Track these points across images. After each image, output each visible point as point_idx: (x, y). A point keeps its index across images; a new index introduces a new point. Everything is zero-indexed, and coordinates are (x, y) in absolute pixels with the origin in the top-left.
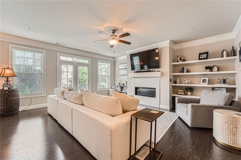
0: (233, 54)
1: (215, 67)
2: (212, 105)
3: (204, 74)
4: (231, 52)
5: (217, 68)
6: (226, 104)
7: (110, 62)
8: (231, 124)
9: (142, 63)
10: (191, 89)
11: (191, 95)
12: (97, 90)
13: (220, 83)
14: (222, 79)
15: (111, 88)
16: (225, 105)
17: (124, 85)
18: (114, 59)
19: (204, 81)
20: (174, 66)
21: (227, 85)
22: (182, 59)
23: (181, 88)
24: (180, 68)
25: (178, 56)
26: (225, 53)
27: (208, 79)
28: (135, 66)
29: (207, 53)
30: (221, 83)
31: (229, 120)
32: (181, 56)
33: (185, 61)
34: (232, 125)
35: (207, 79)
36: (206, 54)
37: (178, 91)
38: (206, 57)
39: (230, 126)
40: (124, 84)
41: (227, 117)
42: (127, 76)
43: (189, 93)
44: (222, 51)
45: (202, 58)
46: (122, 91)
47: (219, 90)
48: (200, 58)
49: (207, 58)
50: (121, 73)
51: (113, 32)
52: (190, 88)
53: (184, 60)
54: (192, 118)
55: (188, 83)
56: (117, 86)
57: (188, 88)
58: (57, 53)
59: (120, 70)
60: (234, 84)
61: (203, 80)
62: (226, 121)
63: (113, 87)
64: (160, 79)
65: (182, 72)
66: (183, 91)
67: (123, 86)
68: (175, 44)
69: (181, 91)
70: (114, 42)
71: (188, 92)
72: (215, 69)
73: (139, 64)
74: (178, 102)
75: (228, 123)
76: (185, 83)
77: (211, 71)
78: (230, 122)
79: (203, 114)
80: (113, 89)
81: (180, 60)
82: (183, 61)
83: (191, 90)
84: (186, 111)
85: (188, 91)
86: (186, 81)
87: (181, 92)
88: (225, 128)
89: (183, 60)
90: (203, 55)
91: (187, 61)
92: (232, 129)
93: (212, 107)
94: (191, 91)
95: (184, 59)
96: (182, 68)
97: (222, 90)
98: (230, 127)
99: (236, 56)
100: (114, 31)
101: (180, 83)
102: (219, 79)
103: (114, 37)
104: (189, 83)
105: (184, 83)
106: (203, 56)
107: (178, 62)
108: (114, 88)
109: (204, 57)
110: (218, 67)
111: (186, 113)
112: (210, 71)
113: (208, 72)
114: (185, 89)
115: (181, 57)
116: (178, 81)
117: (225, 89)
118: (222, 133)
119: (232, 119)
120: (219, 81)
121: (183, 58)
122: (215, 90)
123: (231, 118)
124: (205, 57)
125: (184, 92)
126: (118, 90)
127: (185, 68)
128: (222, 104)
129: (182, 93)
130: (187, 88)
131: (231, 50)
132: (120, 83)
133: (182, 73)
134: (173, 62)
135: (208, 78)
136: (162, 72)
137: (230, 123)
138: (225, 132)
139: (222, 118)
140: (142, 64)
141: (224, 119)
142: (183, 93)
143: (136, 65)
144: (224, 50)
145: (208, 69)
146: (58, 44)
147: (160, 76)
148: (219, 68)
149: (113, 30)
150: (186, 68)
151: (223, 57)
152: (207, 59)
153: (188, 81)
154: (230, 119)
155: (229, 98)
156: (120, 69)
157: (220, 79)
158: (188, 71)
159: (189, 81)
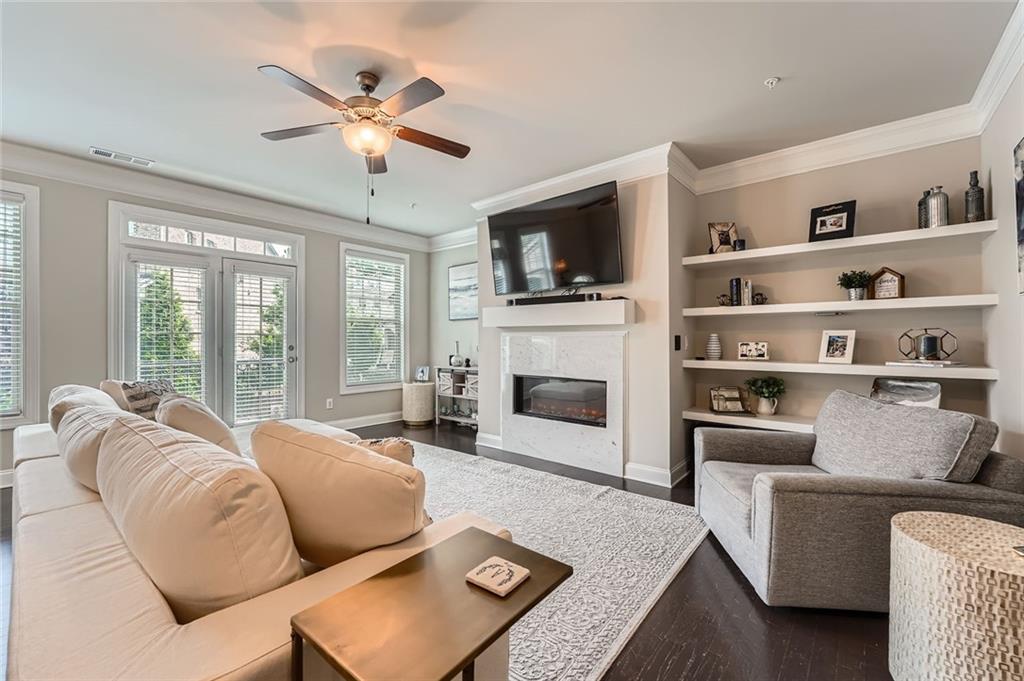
0: (972, 207)
1: (888, 276)
2: (881, 484)
3: (837, 313)
4: (967, 201)
5: (897, 282)
6: (957, 474)
7: (407, 257)
8: (1007, 621)
9: (560, 263)
10: (773, 387)
11: (775, 413)
12: (339, 391)
13: (913, 355)
14: (923, 337)
15: (413, 379)
16: (950, 479)
17: (468, 365)
18: (430, 244)
19: (836, 347)
20: (696, 272)
21: (945, 366)
22: (733, 238)
23: (726, 378)
24: (724, 284)
25: (711, 225)
26: (934, 204)
27: (856, 333)
28: (528, 277)
29: (849, 207)
30: (917, 358)
31: (991, 593)
32: (726, 225)
33: (743, 249)
34: (1011, 631)
35: (851, 334)
36: (845, 214)
37: (713, 393)
38: (844, 227)
39: (999, 637)
40: (468, 361)
41: (981, 575)
42: (475, 322)
43: (764, 406)
44: (922, 196)
45: (825, 230)
46: (461, 393)
47: (909, 392)
48: (818, 232)
49: (848, 233)
50: (458, 310)
51: (367, 82)
52: (770, 378)
53: (741, 245)
54: (778, 555)
55: (760, 355)
56: (440, 370)
57: (760, 383)
58: (110, 202)
59: (453, 295)
60: (982, 362)
61: (831, 342)
62: (969, 597)
63: (419, 376)
64: (625, 337)
65: (731, 300)
66: (736, 394)
67: (463, 369)
68: (700, 168)
69: (727, 394)
70: (367, 138)
71: (758, 401)
72: (890, 284)
73: (549, 266)
74: (709, 457)
75: (983, 613)
76: (745, 355)
77: (868, 299)
78: (996, 608)
79: (834, 531)
80: (421, 384)
81: (722, 243)
82: (735, 250)
83: (776, 390)
84: (746, 511)
85: (761, 394)
86: (752, 346)
87: (727, 399)
88: (962, 641)
89: (735, 242)
90: (830, 219)
91: (757, 247)
92: (1011, 653)
93: (883, 495)
94: (772, 396)
95: (741, 238)
96: (732, 281)
97: (922, 389)
98: (998, 641)
99: (990, 218)
100: (371, 79)
101: (721, 358)
102: (905, 334)
103: (365, 110)
104: (762, 355)
105: (742, 355)
106: (831, 223)
107: (711, 252)
108: (423, 381)
109: (835, 229)
110: (902, 278)
111: (746, 522)
112: (861, 298)
113: (854, 303)
114: (745, 387)
115: (725, 230)
116: (714, 347)
117: (935, 384)
118: (947, 673)
119: (1010, 591)
120: (906, 345)
121: (736, 232)
122: (889, 390)
123: (1007, 584)
124: (841, 226)
125: (741, 399)
126: (442, 388)
127: (747, 283)
128: (933, 473)
129: (730, 405)
130: (753, 383)
131: (967, 193)
132: (451, 357)
133: (732, 305)
134: (692, 252)
135: (854, 332)
136: (636, 303)
137: (999, 618)
138: (964, 670)
139: (944, 577)
140: (562, 265)
141: (959, 589)
142: (738, 406)
143: (531, 273)
144: (929, 192)
145: (855, 287)
146: (110, 155)
147: (623, 322)
148: (906, 279)
149: (364, 74)
150: (750, 284)
151: (927, 226)
152: (852, 236)
153: (759, 347)
154: (997, 590)
155: (972, 443)
156: (456, 290)
157: (913, 334)
158: (759, 298)
159: (765, 344)
